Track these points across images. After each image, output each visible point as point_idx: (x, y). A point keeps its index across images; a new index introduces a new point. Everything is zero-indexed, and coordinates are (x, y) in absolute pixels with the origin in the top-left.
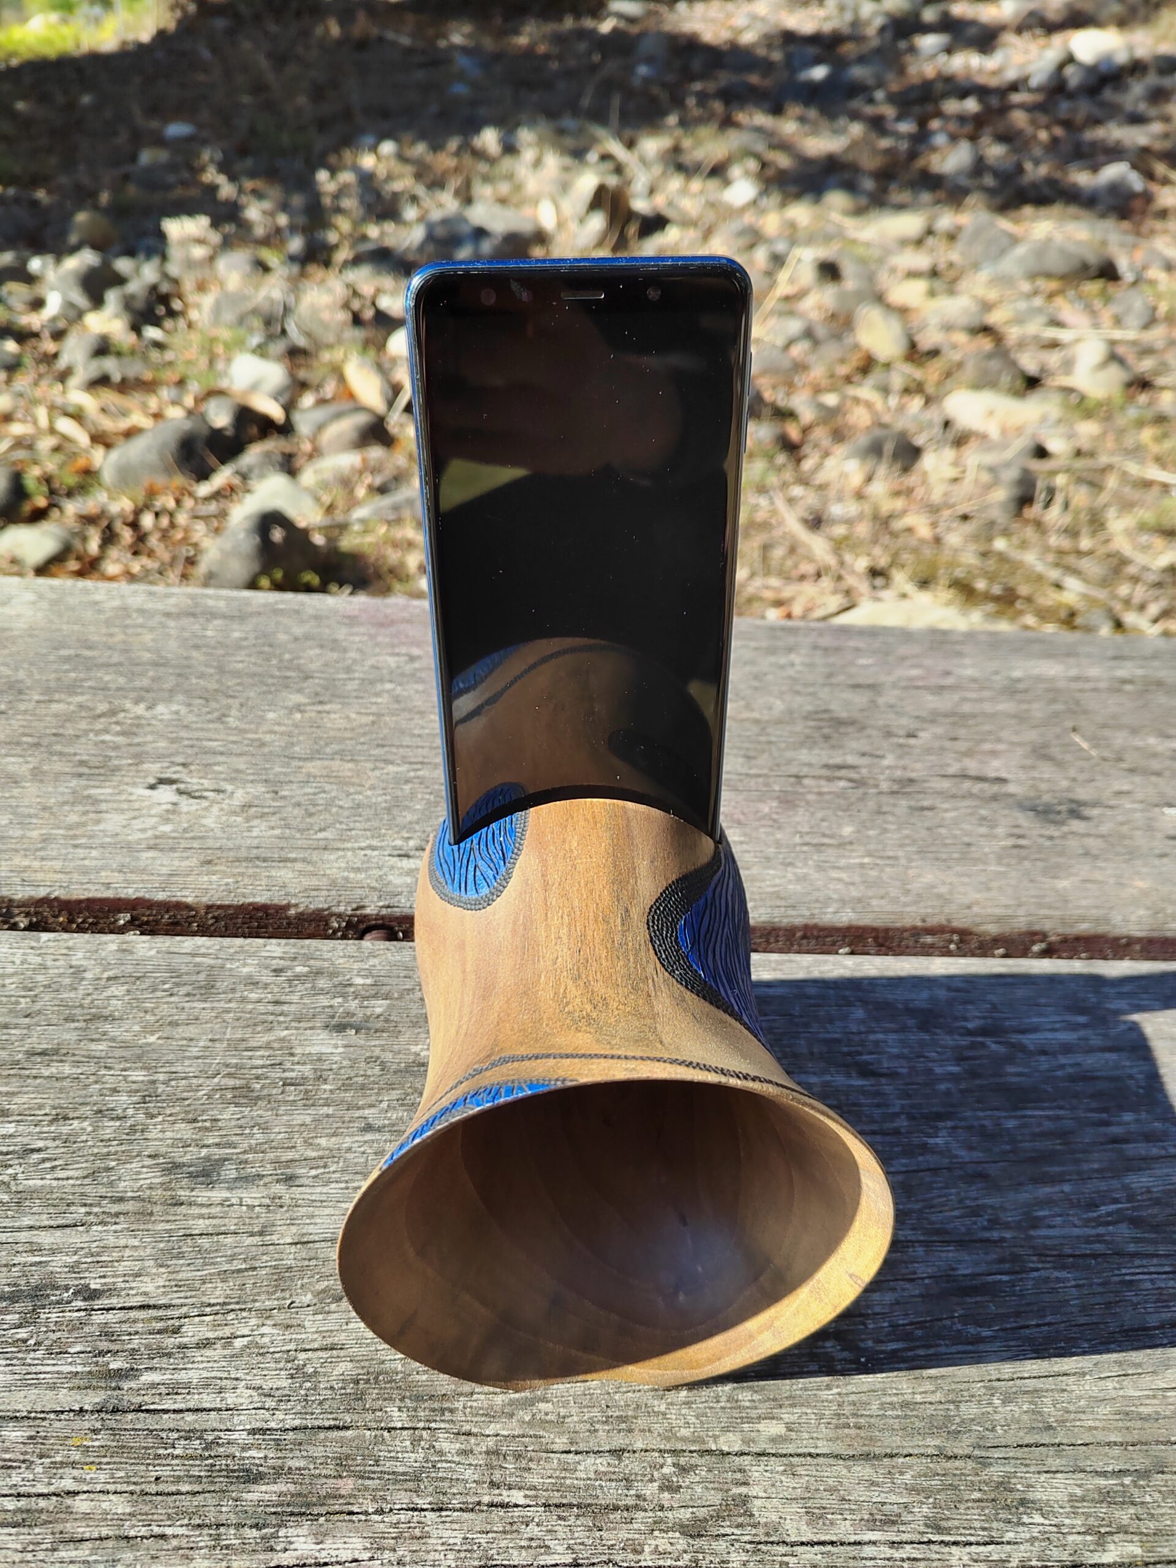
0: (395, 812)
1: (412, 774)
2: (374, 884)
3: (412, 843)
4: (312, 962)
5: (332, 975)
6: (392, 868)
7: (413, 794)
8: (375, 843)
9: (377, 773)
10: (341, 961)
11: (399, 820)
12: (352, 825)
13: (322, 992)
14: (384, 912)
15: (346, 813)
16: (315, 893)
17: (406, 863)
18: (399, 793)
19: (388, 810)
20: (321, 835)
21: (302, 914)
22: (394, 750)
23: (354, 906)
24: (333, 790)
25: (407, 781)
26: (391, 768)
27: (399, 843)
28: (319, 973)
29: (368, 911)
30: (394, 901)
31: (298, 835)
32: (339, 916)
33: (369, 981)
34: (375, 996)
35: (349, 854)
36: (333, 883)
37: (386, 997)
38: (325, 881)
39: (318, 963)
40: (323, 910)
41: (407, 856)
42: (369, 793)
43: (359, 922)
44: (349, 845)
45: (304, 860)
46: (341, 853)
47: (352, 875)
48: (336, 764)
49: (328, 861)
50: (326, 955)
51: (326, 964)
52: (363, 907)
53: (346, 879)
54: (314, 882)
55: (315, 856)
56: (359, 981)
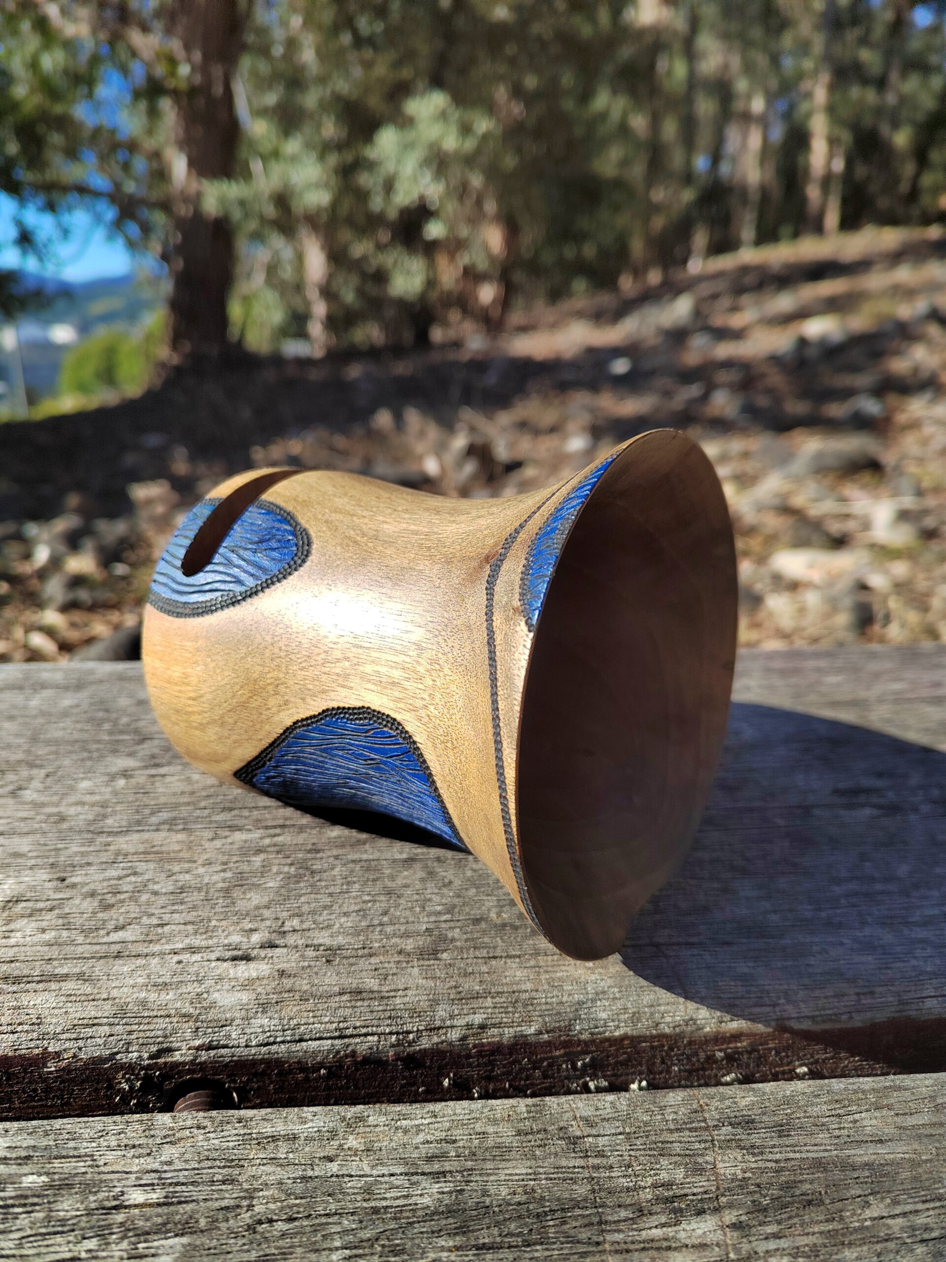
0: (236, 893)
1: (267, 841)
2: (188, 1009)
3: (256, 938)
4: (57, 1163)
5: (89, 1188)
6: (220, 979)
7: (265, 868)
8: (198, 941)
9: (218, 843)
10: (110, 1156)
11: (241, 905)
12: (166, 918)
13: (64, 1227)
14: (204, 1056)
15: (162, 900)
16: (89, 1031)
17: (243, 971)
18: (245, 867)
19: (227, 891)
20: (115, 937)
21: (67, 1070)
22: (246, 813)
23: (154, 1049)
24: (148, 869)
25: (259, 851)
26: (239, 836)
27: (235, 939)
28: (62, 1186)
29: (177, 1057)
30: (219, 1037)
31: (80, 939)
32: (130, 1068)
33: (155, 1196)
34: (162, 1230)
35: (155, 961)
36: (121, 1013)
37: (186, 1228)
38: (108, 1009)
39: (67, 1166)
40: (101, 1060)
41: (247, 958)
42: (201, 870)
43: (164, 1077)
44: (156, 948)
45: (81, 977)
46: (141, 961)
47: (153, 996)
48: (158, 837)
49: (118, 975)
50: (86, 1147)
51: (81, 1167)
52: (169, 1050)
53: (143, 1003)
54: (91, 1011)
55: (99, 968)
56: (137, 1196)
